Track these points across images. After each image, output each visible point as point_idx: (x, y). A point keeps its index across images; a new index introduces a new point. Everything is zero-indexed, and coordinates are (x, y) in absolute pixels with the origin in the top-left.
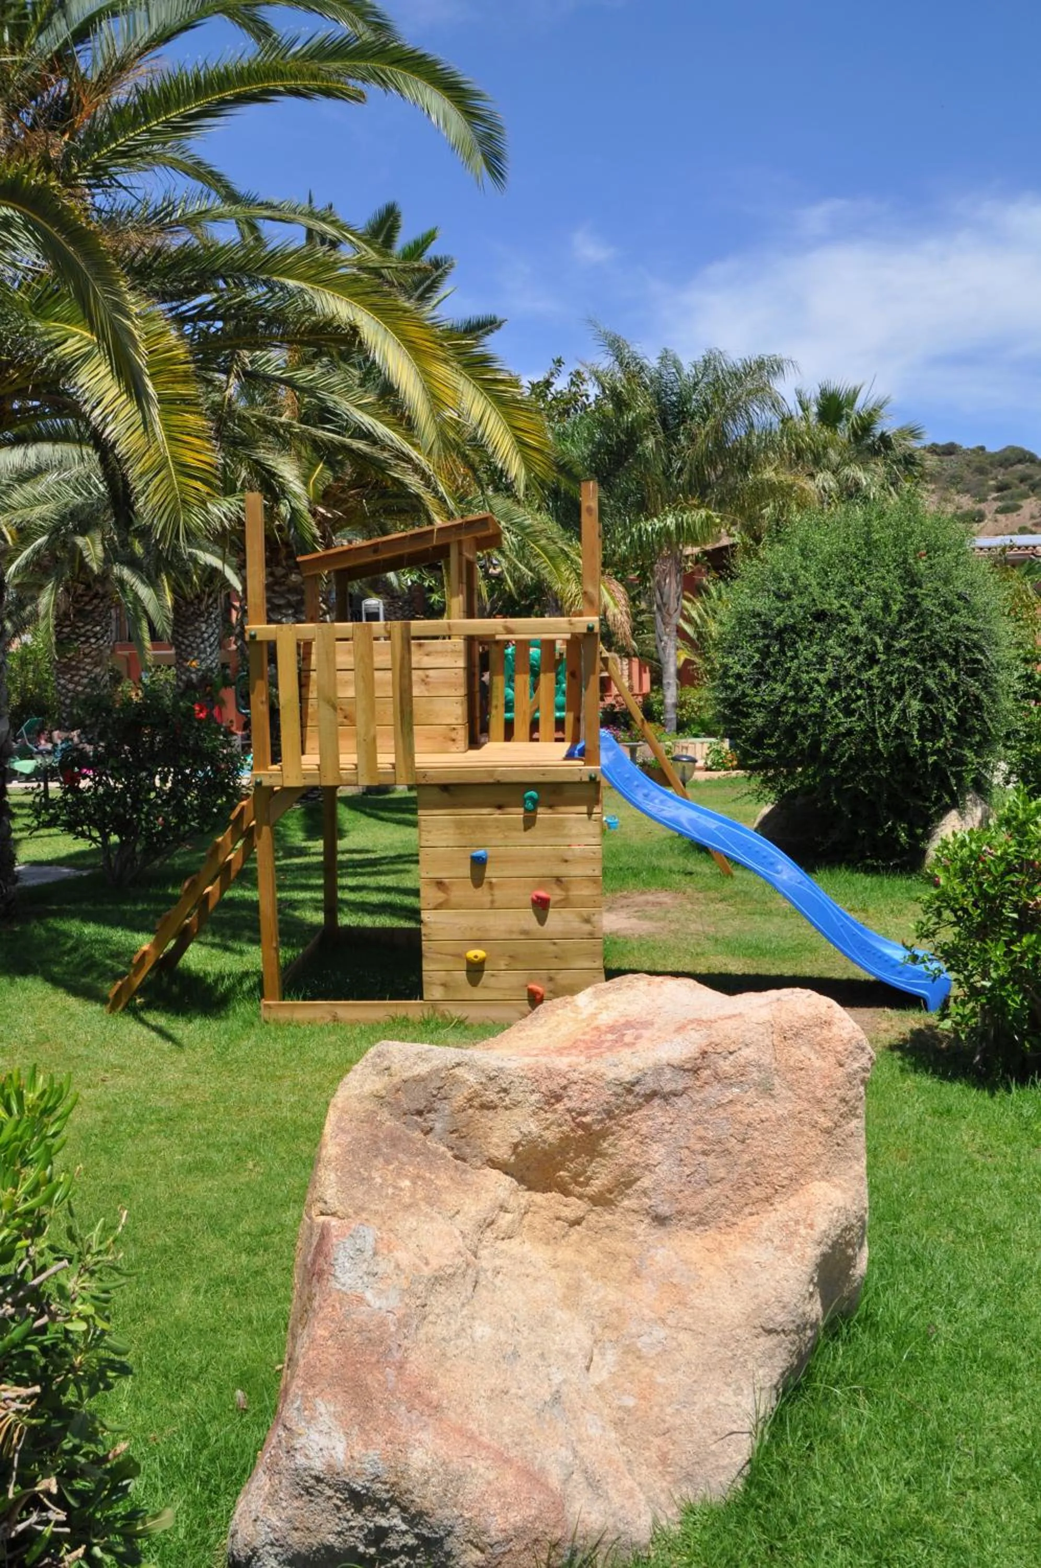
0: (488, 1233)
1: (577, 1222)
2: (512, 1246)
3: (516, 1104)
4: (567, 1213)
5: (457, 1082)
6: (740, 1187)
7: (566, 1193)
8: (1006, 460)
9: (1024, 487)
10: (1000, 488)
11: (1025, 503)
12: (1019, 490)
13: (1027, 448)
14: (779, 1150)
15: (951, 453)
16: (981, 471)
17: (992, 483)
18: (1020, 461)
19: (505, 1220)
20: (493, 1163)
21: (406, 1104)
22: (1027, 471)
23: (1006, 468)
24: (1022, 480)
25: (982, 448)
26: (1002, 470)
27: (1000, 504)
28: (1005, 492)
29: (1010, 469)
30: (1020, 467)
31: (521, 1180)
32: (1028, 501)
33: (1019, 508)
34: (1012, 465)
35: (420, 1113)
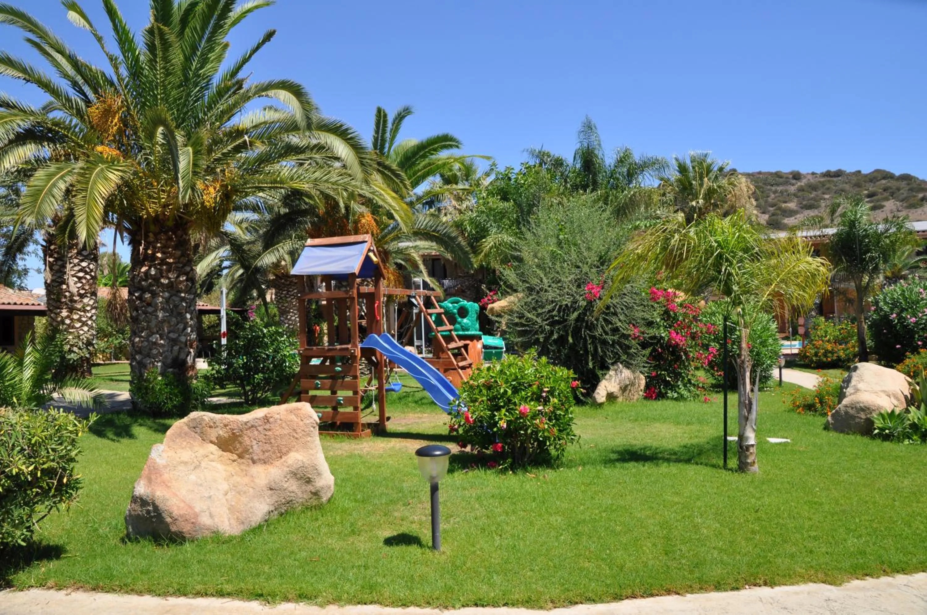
0: (206, 459)
1: (234, 461)
2: (214, 464)
3: (217, 427)
4: (231, 458)
5: (204, 420)
6: (274, 453)
7: (232, 453)
8: (874, 178)
9: (886, 194)
10: (870, 196)
11: (887, 204)
12: (883, 196)
13: (887, 170)
14: (285, 443)
15: (839, 176)
16: (858, 185)
17: (866, 192)
18: (884, 178)
19: (212, 456)
20: (212, 442)
21: (191, 425)
22: (889, 184)
23: (875, 183)
24: (885, 190)
25: (859, 172)
26: (872, 184)
27: (871, 205)
28: (875, 198)
29: (878, 183)
30: (884, 182)
31: (220, 448)
32: (889, 202)
33: (882, 207)
34: (878, 181)
35: (194, 428)
